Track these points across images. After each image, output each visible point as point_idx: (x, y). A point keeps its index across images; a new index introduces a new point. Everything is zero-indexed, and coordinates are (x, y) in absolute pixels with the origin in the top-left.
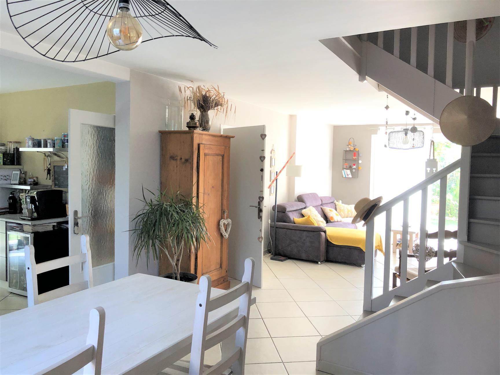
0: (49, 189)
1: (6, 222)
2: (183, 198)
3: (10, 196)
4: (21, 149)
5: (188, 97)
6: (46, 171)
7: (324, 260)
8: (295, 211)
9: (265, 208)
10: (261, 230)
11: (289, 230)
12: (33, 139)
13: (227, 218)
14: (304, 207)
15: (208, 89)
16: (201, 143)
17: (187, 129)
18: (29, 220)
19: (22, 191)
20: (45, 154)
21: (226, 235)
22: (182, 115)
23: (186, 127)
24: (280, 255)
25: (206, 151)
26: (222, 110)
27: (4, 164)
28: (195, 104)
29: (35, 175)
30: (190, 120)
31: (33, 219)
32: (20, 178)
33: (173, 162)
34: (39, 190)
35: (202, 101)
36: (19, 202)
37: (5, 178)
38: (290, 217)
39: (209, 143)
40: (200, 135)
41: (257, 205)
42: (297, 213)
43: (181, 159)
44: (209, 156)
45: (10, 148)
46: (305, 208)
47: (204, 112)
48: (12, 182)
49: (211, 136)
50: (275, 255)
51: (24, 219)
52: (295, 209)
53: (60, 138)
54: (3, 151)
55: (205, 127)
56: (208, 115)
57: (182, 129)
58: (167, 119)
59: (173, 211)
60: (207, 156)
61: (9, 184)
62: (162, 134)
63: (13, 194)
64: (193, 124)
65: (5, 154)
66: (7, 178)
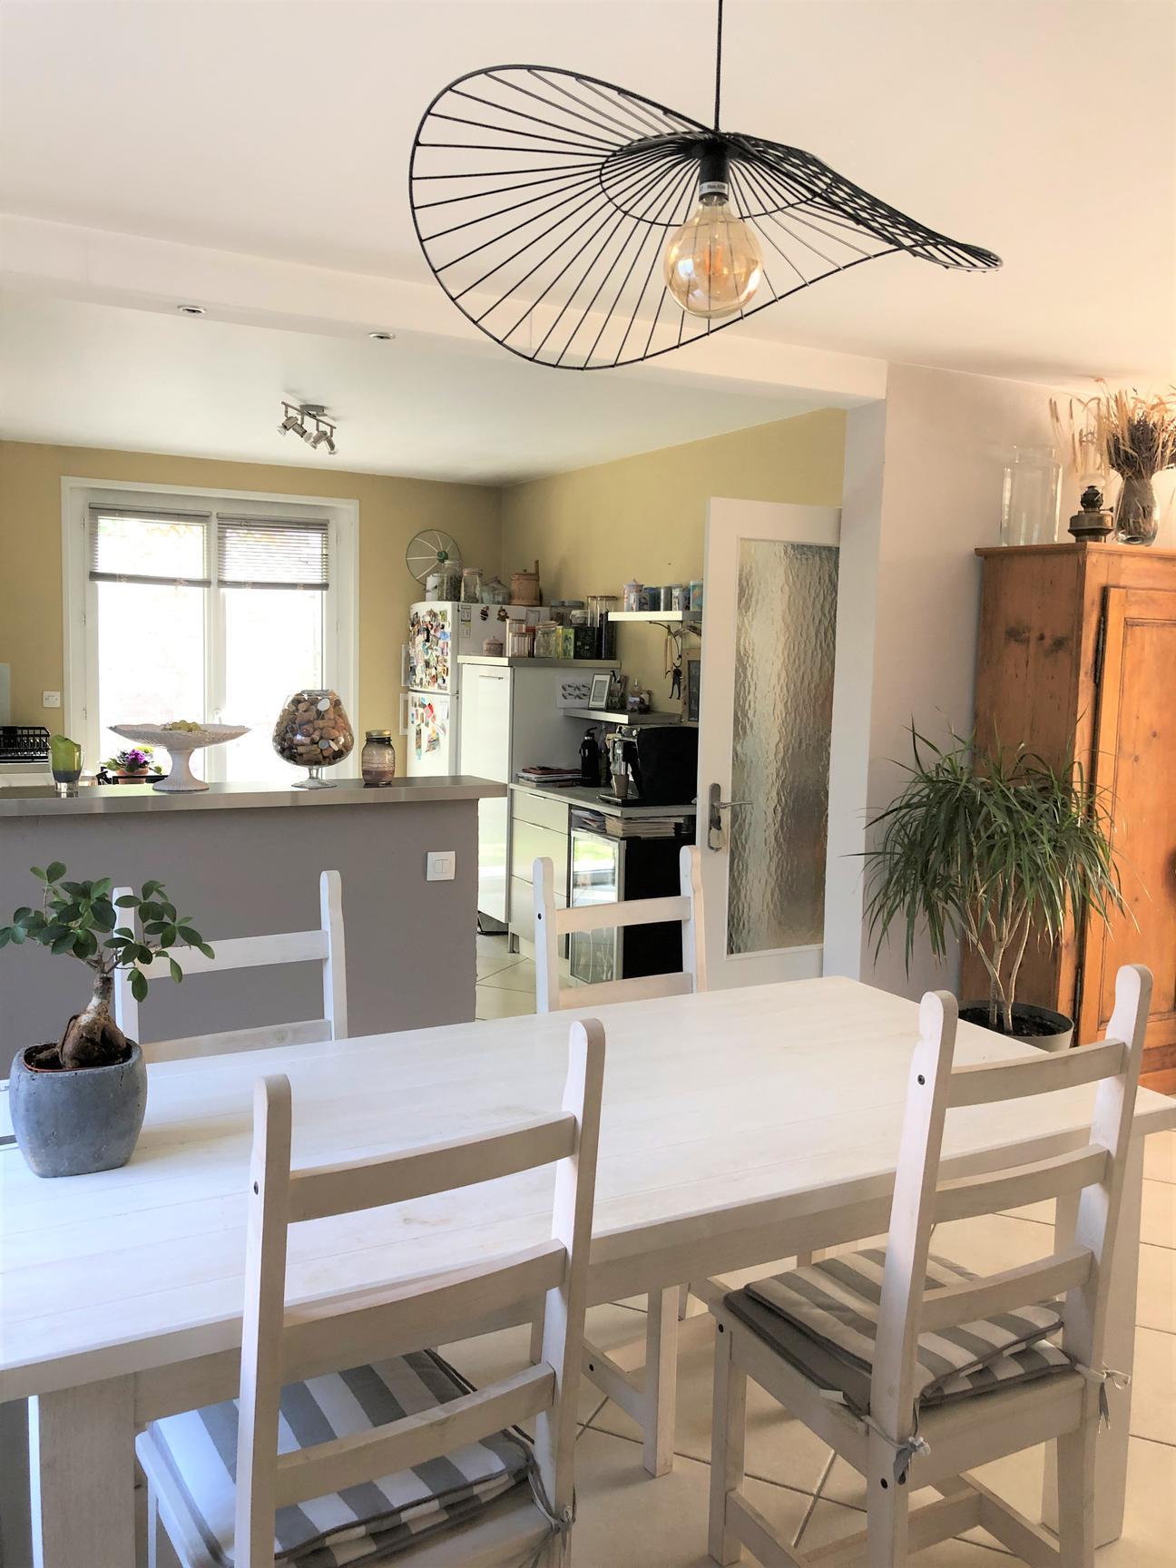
0: (675, 723)
1: (571, 807)
2: (1038, 767)
3: (585, 741)
4: (613, 617)
5: (1084, 433)
6: (671, 676)
12: (639, 588)
15: (1158, 398)
16: (1114, 583)
17: (1072, 539)
18: (617, 804)
19: (612, 726)
20: (669, 628)
22: (1056, 494)
23: (1069, 531)
25: (1133, 612)
27: (578, 655)
28: (1101, 455)
29: (646, 687)
30: (1082, 509)
31: (626, 803)
32: (611, 694)
33: (1015, 649)
34: (644, 727)
35: (1128, 444)
36: (604, 755)
37: (577, 692)
39: (1149, 583)
40: (1116, 557)
43: (1042, 638)
44: (1145, 628)
45: (592, 612)
47: (1137, 479)
48: (593, 704)
49: (1154, 559)
51: (608, 802)
54: (578, 621)
55: (1135, 528)
56: (1151, 489)
57: (1056, 539)
58: (1006, 509)
59: (996, 803)
60: (1134, 628)
61: (584, 709)
62: (986, 558)
63: (592, 735)
64: (1091, 519)
65: (581, 631)
66: (582, 692)
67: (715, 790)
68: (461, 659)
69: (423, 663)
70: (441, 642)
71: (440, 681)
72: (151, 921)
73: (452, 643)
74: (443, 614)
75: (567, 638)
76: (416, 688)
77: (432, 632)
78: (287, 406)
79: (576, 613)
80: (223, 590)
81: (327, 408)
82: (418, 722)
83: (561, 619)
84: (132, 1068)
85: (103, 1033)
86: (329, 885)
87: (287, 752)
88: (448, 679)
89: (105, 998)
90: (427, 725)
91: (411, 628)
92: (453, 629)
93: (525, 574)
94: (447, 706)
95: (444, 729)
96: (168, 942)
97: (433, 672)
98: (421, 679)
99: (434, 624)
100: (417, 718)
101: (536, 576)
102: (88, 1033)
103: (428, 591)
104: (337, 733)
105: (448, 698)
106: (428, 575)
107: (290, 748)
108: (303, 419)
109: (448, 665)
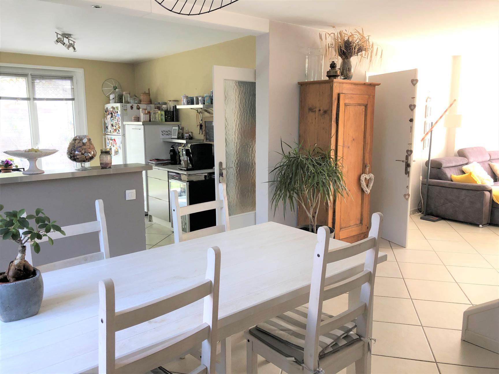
0: (201, 142)
1: (168, 172)
2: (321, 151)
3: (171, 150)
4: (178, 107)
5: (330, 44)
6: (199, 127)
7: (487, 224)
8: (453, 167)
9: (413, 162)
10: (407, 187)
11: (444, 188)
12: (187, 97)
13: (369, 173)
14: (466, 162)
15: (352, 33)
16: (341, 92)
17: (327, 78)
18: (185, 170)
19: (180, 144)
20: (197, 110)
21: (368, 191)
22: (322, 64)
23: (327, 76)
24: (432, 214)
25: (347, 101)
26: (367, 55)
27: (166, 121)
28: (336, 51)
29: (190, 131)
30: (330, 69)
31: (188, 170)
32: (179, 133)
33: (311, 114)
34: (192, 144)
35: (344, 48)
36: (178, 154)
37: (167, 133)
38: (447, 173)
39: (351, 92)
40: (340, 84)
41: (404, 159)
42: (456, 169)
43: (320, 110)
44: (350, 106)
45: (170, 106)
46: (466, 164)
47: (346, 59)
48: (173, 137)
49: (352, 85)
50: (426, 214)
51: (181, 170)
52: (454, 164)
53: (209, 95)
54: (165, 109)
55: (346, 75)
56: (350, 62)
57: (322, 79)
58: (307, 69)
59: (310, 163)
60: (347, 106)
61: (170, 139)
62: (301, 85)
63: (173, 147)
64: (333, 72)
65: (167, 112)
66: (169, 133)
67: (221, 164)
68: (125, 123)
69: (111, 125)
70: (117, 117)
71: (117, 131)
72: (40, 224)
73: (121, 118)
74: (117, 108)
75: (162, 115)
76: (108, 134)
77: (113, 114)
78: (57, 34)
79: (164, 106)
80: (35, 101)
81: (72, 35)
82: (110, 145)
83: (159, 108)
84: (38, 279)
85: (24, 266)
86: (99, 205)
87: (73, 158)
88: (120, 130)
89: (23, 253)
90: (114, 146)
91: (105, 113)
92: (121, 113)
93: (145, 93)
94: (120, 140)
95: (120, 147)
96: (48, 231)
97: (115, 128)
98: (110, 131)
99: (114, 111)
100: (110, 144)
101: (149, 94)
102: (18, 267)
103: (111, 100)
104: (91, 150)
105: (121, 137)
106: (110, 94)
107: (74, 156)
108: (63, 39)
109: (120, 125)
